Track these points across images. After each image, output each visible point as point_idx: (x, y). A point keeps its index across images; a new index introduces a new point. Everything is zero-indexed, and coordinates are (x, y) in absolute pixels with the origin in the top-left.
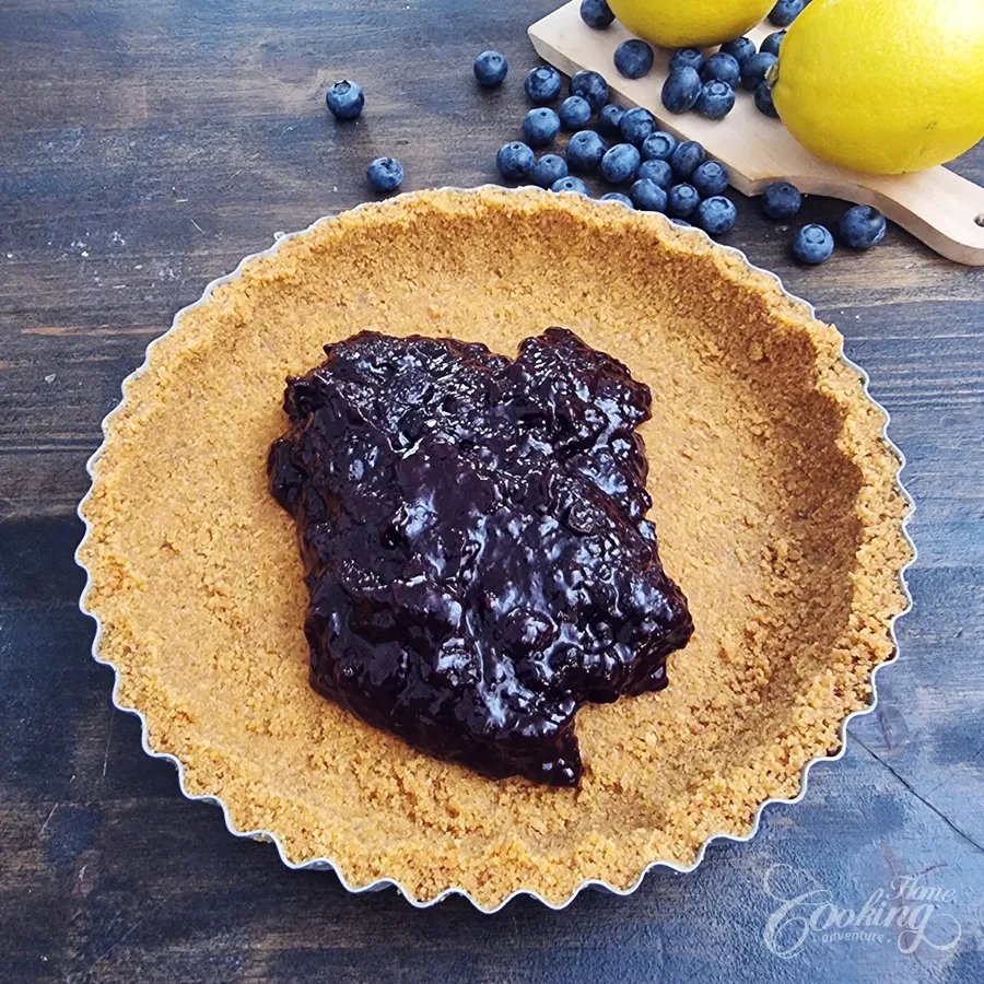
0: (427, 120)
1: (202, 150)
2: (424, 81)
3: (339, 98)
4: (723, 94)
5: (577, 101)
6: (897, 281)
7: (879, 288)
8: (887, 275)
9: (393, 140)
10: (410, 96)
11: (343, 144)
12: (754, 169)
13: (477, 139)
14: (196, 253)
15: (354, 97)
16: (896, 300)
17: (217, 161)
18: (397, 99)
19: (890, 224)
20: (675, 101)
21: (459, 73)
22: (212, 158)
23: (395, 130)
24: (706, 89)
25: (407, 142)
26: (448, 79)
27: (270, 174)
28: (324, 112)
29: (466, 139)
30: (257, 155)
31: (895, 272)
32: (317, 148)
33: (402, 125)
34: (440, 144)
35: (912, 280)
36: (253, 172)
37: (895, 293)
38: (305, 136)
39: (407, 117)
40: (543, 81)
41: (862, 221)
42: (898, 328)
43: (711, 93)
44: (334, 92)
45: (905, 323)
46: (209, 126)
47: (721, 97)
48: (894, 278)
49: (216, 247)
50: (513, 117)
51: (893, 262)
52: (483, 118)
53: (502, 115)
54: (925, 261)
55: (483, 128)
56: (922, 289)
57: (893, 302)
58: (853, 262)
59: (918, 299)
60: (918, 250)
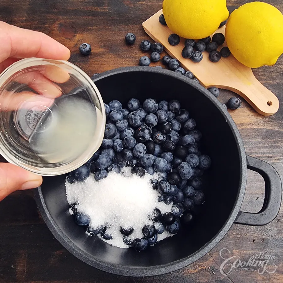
0: (110, 56)
2: (109, 41)
5: (156, 54)
6: (243, 121)
7: (238, 123)
8: (241, 118)
9: (100, 63)
10: (105, 46)
11: (85, 64)
12: (207, 83)
13: (125, 64)
15: (88, 49)
16: (243, 127)
18: (101, 47)
20: (185, 55)
21: (121, 38)
23: (101, 59)
25: (104, 64)
26: (117, 40)
28: (78, 53)
29: (122, 64)
31: (243, 117)
33: (103, 58)
34: (114, 65)
35: (247, 120)
37: (242, 125)
39: (104, 55)
40: (146, 46)
43: (195, 56)
44: (82, 48)
45: (244, 135)
50: (137, 56)
51: (243, 114)
52: (128, 56)
53: (133, 55)
54: (252, 114)
55: (128, 60)
56: (250, 124)
57: (242, 128)
58: (232, 114)
59: (248, 127)
60: (251, 110)
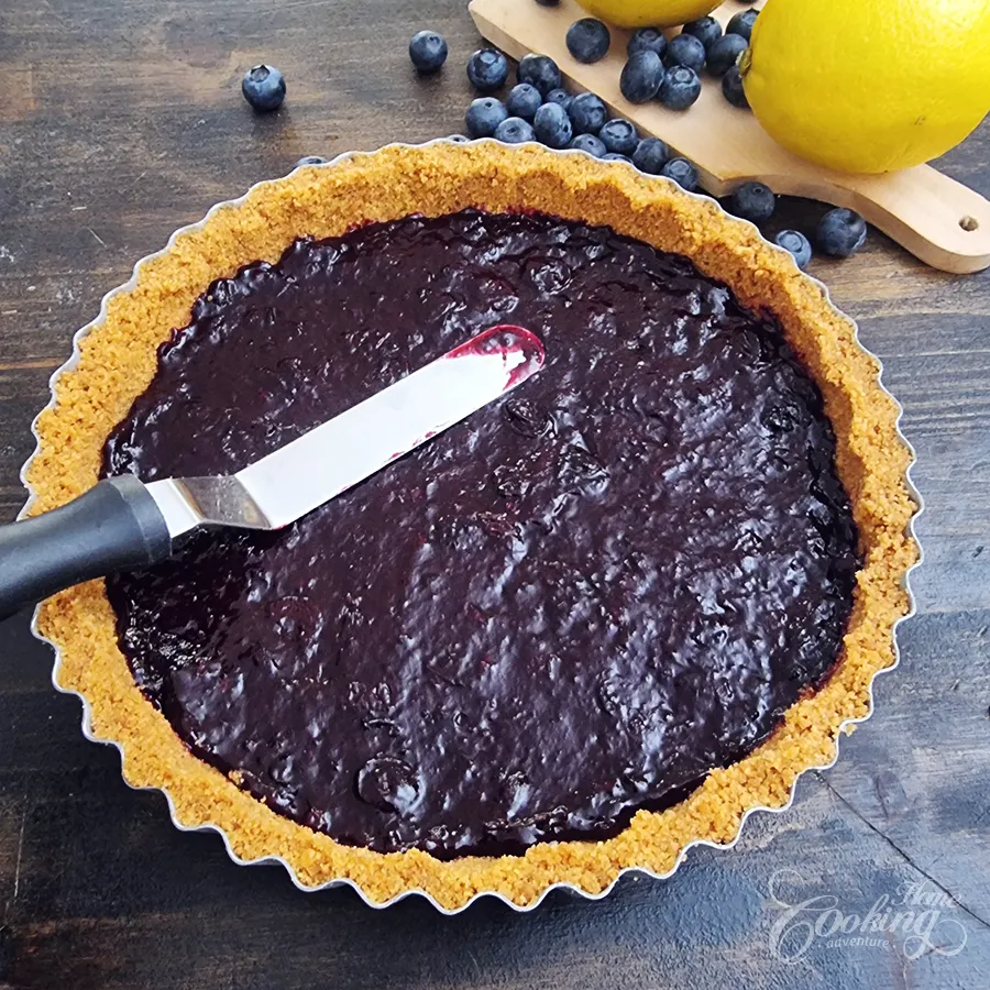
0: (359, 111)
1: (101, 148)
2: (352, 65)
3: (257, 86)
4: (689, 82)
5: (526, 90)
6: (878, 292)
7: (860, 300)
8: (867, 285)
9: (320, 135)
10: (338, 83)
11: (264, 140)
12: (724, 168)
13: (415, 133)
14: (99, 271)
15: (275, 85)
16: (880, 313)
17: (118, 161)
18: (323, 86)
19: (872, 230)
20: (636, 91)
21: (393, 56)
22: (112, 157)
23: (323, 123)
24: (670, 77)
25: (337, 138)
26: (380, 63)
27: (181, 176)
28: (240, 102)
29: (403, 133)
30: (165, 153)
31: (875, 282)
32: (233, 144)
33: (330, 117)
35: (893, 291)
36: (162, 173)
37: (876, 306)
38: (220, 130)
39: (336, 108)
40: (488, 66)
41: (841, 226)
42: (882, 345)
43: (675, 81)
44: (251, 79)
45: (888, 340)
46: (107, 119)
47: (686, 86)
48: (877, 289)
49: (122, 263)
50: (455, 107)
51: (874, 271)
52: (421, 108)
53: (443, 105)
54: (907, 270)
55: (422, 119)
56: (905, 301)
57: (874, 316)
58: (831, 272)
59: (901, 312)
60: (899, 257)
